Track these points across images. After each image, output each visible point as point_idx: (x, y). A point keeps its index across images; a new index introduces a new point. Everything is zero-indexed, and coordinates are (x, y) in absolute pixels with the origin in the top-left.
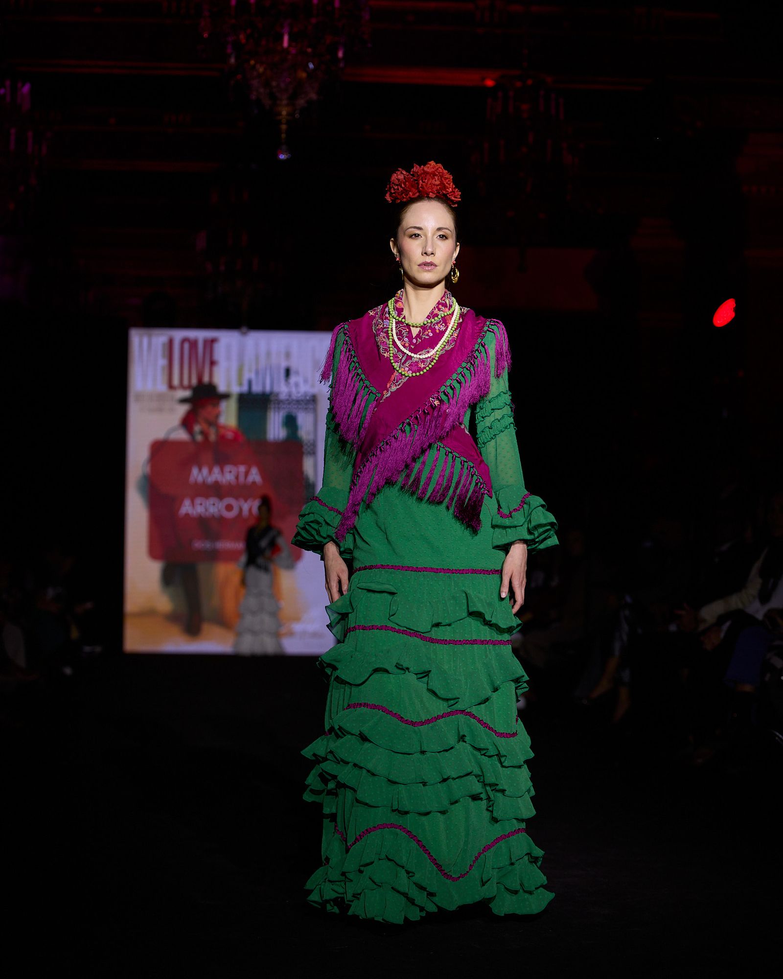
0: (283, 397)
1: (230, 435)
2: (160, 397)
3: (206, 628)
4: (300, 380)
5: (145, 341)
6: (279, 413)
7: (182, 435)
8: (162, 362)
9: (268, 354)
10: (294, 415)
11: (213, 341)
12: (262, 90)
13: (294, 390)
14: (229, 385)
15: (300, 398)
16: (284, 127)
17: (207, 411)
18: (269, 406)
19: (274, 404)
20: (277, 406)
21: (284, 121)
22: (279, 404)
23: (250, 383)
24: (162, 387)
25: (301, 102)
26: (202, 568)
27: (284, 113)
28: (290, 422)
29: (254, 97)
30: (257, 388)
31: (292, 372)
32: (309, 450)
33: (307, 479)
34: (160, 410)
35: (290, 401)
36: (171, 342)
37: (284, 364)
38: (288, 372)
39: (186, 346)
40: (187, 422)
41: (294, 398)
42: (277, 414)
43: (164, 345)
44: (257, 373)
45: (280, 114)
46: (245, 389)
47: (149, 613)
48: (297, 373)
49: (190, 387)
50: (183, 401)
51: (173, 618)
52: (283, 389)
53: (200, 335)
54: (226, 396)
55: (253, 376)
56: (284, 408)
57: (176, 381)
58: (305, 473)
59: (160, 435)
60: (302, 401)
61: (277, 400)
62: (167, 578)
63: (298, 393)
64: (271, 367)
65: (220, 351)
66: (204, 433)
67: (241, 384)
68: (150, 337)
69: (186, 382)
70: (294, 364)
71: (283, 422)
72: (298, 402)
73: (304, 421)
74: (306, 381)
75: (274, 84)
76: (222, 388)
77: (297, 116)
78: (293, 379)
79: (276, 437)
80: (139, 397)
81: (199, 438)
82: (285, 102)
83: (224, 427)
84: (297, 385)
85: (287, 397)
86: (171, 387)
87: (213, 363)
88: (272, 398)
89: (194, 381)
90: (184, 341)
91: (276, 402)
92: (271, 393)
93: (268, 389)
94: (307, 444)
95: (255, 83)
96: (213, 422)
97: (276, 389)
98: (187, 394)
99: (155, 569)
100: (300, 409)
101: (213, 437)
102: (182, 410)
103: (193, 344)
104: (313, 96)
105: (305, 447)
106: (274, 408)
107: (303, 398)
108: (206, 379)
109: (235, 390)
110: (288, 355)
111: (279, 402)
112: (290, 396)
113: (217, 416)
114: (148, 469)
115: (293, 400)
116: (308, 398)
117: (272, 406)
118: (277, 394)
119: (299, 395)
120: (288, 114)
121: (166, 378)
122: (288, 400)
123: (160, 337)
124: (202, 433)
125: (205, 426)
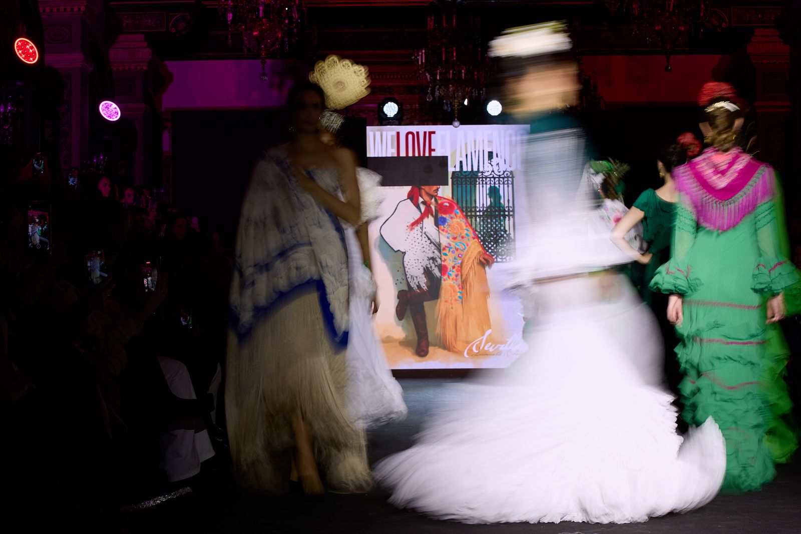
0: (486, 174)
1: (446, 203)
4: (500, 161)
5: (378, 134)
8: (391, 150)
9: (475, 142)
10: (497, 188)
11: (431, 133)
13: (496, 169)
17: (428, 188)
18: (476, 182)
22: (484, 178)
23: (461, 164)
28: (494, 192)
30: (467, 168)
31: (493, 155)
36: (398, 134)
37: (487, 149)
38: (490, 155)
39: (410, 136)
40: (412, 196)
41: (496, 175)
42: (482, 187)
43: (393, 138)
44: (466, 156)
46: (458, 169)
47: (387, 339)
48: (497, 155)
51: (405, 343)
52: (487, 168)
53: (421, 129)
55: (463, 159)
60: (502, 175)
61: (482, 176)
62: (400, 313)
63: (499, 170)
64: (477, 152)
65: (437, 141)
66: (427, 203)
67: (454, 166)
68: (381, 132)
70: (495, 150)
71: (489, 193)
72: (499, 177)
74: (505, 162)
78: (495, 160)
81: (423, 207)
83: (441, 198)
84: (498, 164)
87: (431, 149)
88: (479, 175)
90: (408, 134)
91: (482, 178)
92: (478, 171)
93: (475, 169)
97: (482, 169)
101: (433, 206)
103: (416, 136)
105: (507, 211)
106: (481, 182)
109: (450, 169)
112: (492, 173)
116: (506, 174)
117: (480, 180)
118: (482, 172)
119: (500, 173)
122: (491, 175)
123: (390, 131)
124: (424, 203)
125: (427, 198)
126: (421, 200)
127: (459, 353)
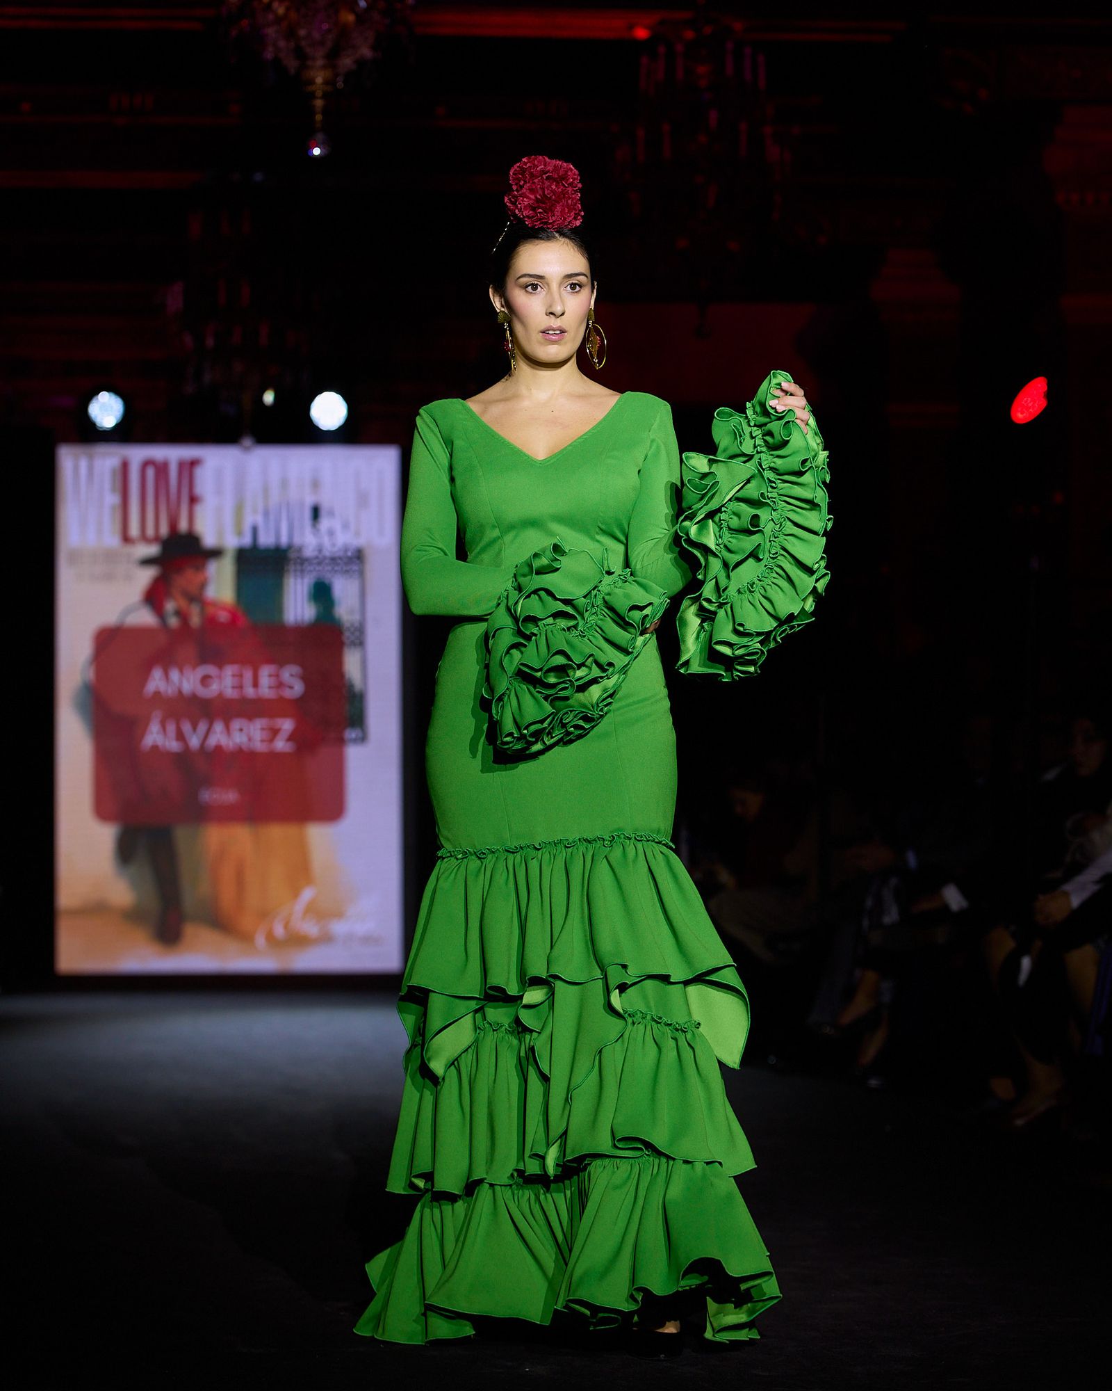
0: (309, 552)
1: (223, 617)
2: (110, 557)
3: (190, 930)
4: (338, 526)
5: (83, 464)
6: (302, 578)
7: (146, 618)
8: (112, 499)
9: (284, 483)
10: (327, 581)
11: (194, 463)
12: (282, 44)
13: (326, 541)
14: (220, 533)
15: (337, 555)
16: (319, 103)
17: (186, 579)
18: (285, 569)
19: (295, 564)
20: (299, 567)
21: (319, 93)
22: (302, 564)
23: (255, 531)
24: (112, 540)
25: (347, 62)
26: (181, 834)
27: (319, 80)
28: (322, 593)
29: (269, 54)
30: (266, 540)
31: (323, 513)
32: (352, 638)
33: (351, 686)
34: (109, 577)
35: (320, 560)
36: (125, 466)
37: (309, 500)
38: (316, 512)
39: (150, 472)
40: (154, 597)
41: (327, 554)
42: (299, 581)
43: (114, 472)
44: (266, 514)
45: (312, 82)
46: (247, 540)
47: (96, 910)
48: (331, 513)
49: (157, 539)
50: (147, 562)
51: (134, 916)
52: (308, 541)
53: (172, 454)
54: (216, 553)
55: (259, 519)
56: (311, 571)
57: (134, 530)
58: (347, 676)
59: (110, 617)
60: (340, 558)
61: (298, 558)
62: (125, 852)
63: (334, 545)
64: (288, 504)
65: (205, 480)
66: (182, 615)
67: (240, 533)
68: (91, 458)
69: (150, 532)
70: (326, 501)
71: (310, 593)
72: (334, 560)
73: (344, 591)
74: (346, 526)
75: (302, 32)
76: (209, 539)
77: (340, 85)
78: (325, 523)
79: (299, 618)
80: (75, 556)
81: (173, 622)
82: (320, 62)
83: (214, 604)
84: (331, 533)
85: (316, 553)
86: (126, 539)
87: (193, 500)
88: (292, 555)
89: (164, 530)
90: (146, 464)
91: (299, 561)
92: (290, 547)
93: (284, 540)
94: (348, 629)
95: (271, 31)
96: (196, 597)
97: (297, 541)
98: (153, 550)
99: (105, 836)
100: (336, 571)
101: (195, 620)
102: (146, 576)
103: (161, 469)
104: (366, 52)
105: (347, 634)
106: (295, 571)
107: (341, 554)
108: (183, 526)
109: (231, 542)
110: (316, 485)
111: (303, 561)
112: (320, 551)
113: (203, 585)
114: (91, 675)
115: (325, 558)
116: (349, 554)
117: (292, 567)
118: (300, 549)
119: (335, 549)
120: (326, 82)
121: (118, 526)
122: (317, 557)
123: (107, 459)
124: (179, 613)
125: (183, 603)
126: (170, 606)
127: (245, 938)
